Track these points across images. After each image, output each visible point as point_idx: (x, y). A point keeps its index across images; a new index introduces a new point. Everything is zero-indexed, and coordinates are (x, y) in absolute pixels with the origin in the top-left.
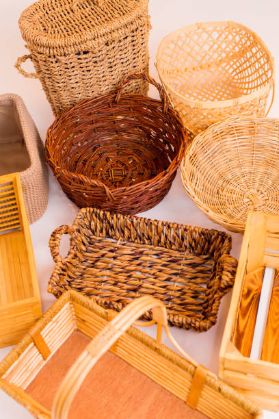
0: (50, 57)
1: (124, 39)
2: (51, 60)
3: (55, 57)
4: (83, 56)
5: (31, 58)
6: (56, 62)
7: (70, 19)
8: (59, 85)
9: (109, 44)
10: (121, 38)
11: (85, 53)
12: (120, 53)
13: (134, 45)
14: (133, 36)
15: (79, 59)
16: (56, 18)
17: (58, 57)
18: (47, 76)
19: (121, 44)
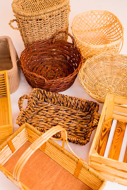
0: (24, 21)
1: (58, 15)
3: (26, 21)
5: (16, 21)
6: (27, 23)
7: (34, 4)
8: (28, 33)
9: (51, 16)
11: (40, 20)
12: (55, 21)
13: (62, 18)
14: (62, 14)
15: (37, 22)
16: (28, 4)
17: (28, 21)
18: (23, 29)
19: (56, 17)
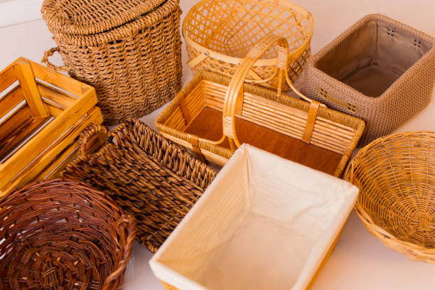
0: (81, 48)
1: (157, 25)
2: (82, 50)
3: (86, 47)
4: (115, 45)
5: (59, 51)
6: (88, 52)
7: (95, 5)
8: (92, 76)
9: (143, 31)
10: (154, 25)
11: (118, 42)
12: (153, 40)
13: (167, 32)
14: (166, 23)
15: (112, 48)
16: (80, 5)
17: (91, 48)
18: (78, 68)
19: (154, 31)
